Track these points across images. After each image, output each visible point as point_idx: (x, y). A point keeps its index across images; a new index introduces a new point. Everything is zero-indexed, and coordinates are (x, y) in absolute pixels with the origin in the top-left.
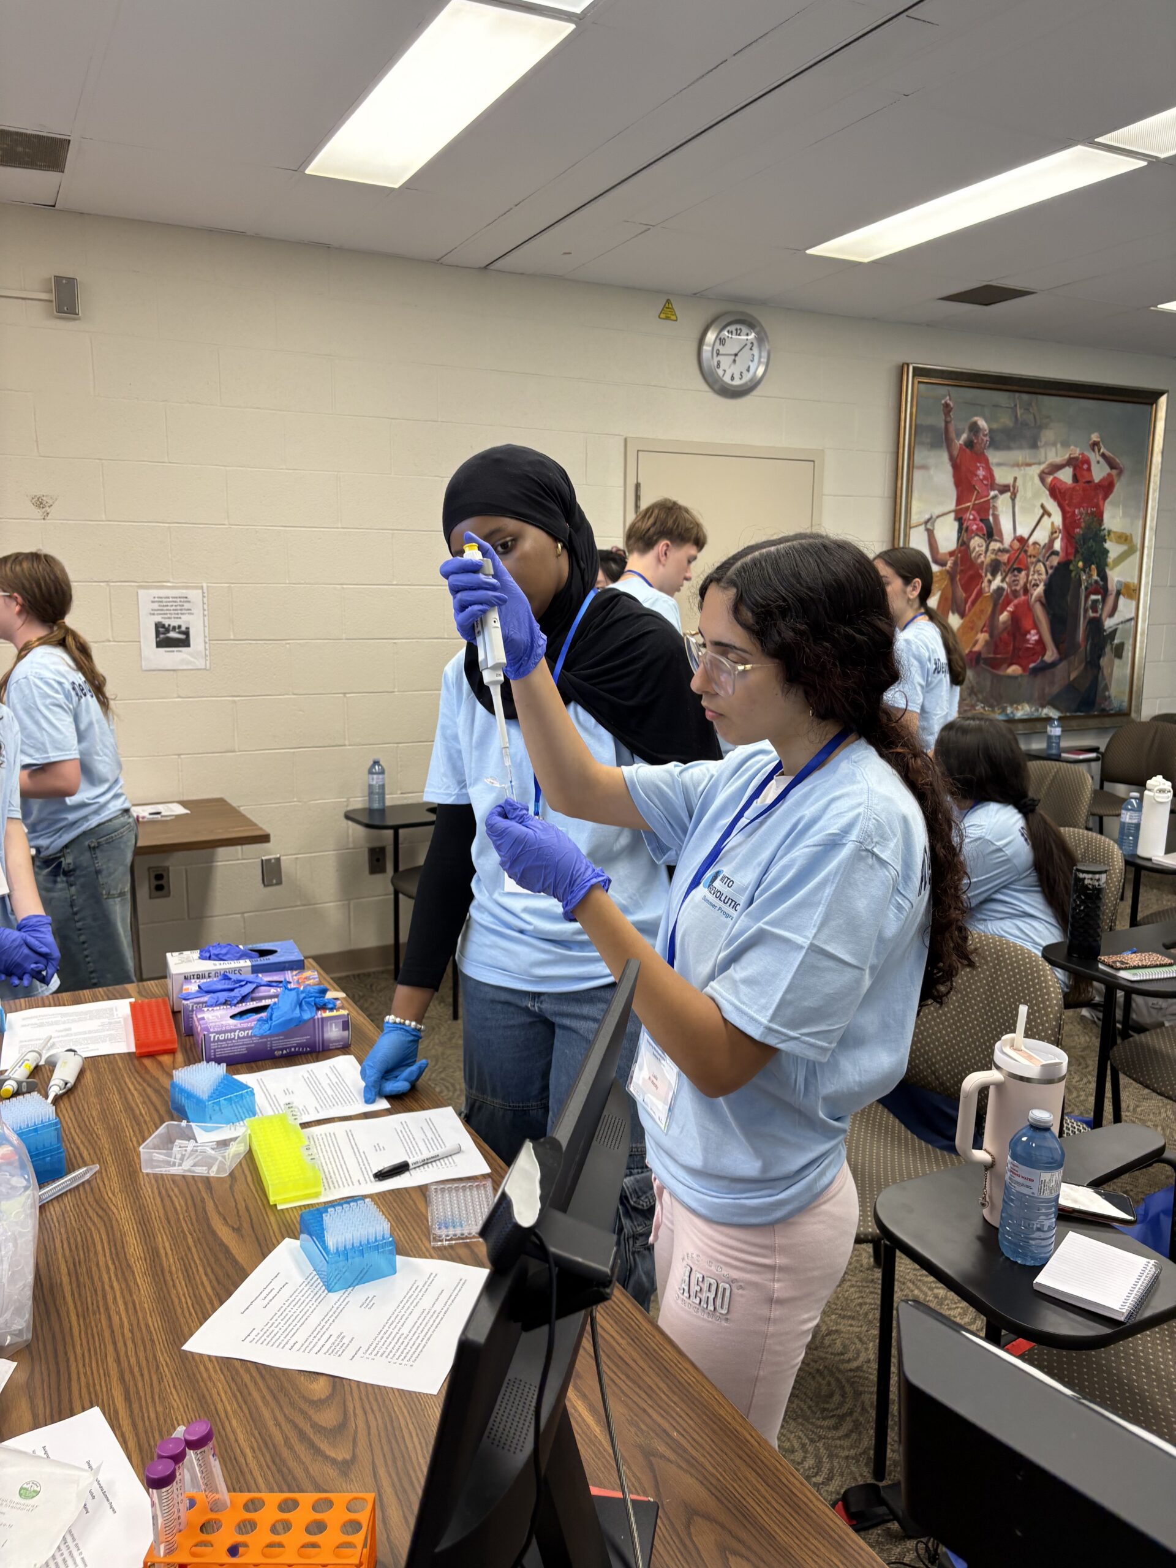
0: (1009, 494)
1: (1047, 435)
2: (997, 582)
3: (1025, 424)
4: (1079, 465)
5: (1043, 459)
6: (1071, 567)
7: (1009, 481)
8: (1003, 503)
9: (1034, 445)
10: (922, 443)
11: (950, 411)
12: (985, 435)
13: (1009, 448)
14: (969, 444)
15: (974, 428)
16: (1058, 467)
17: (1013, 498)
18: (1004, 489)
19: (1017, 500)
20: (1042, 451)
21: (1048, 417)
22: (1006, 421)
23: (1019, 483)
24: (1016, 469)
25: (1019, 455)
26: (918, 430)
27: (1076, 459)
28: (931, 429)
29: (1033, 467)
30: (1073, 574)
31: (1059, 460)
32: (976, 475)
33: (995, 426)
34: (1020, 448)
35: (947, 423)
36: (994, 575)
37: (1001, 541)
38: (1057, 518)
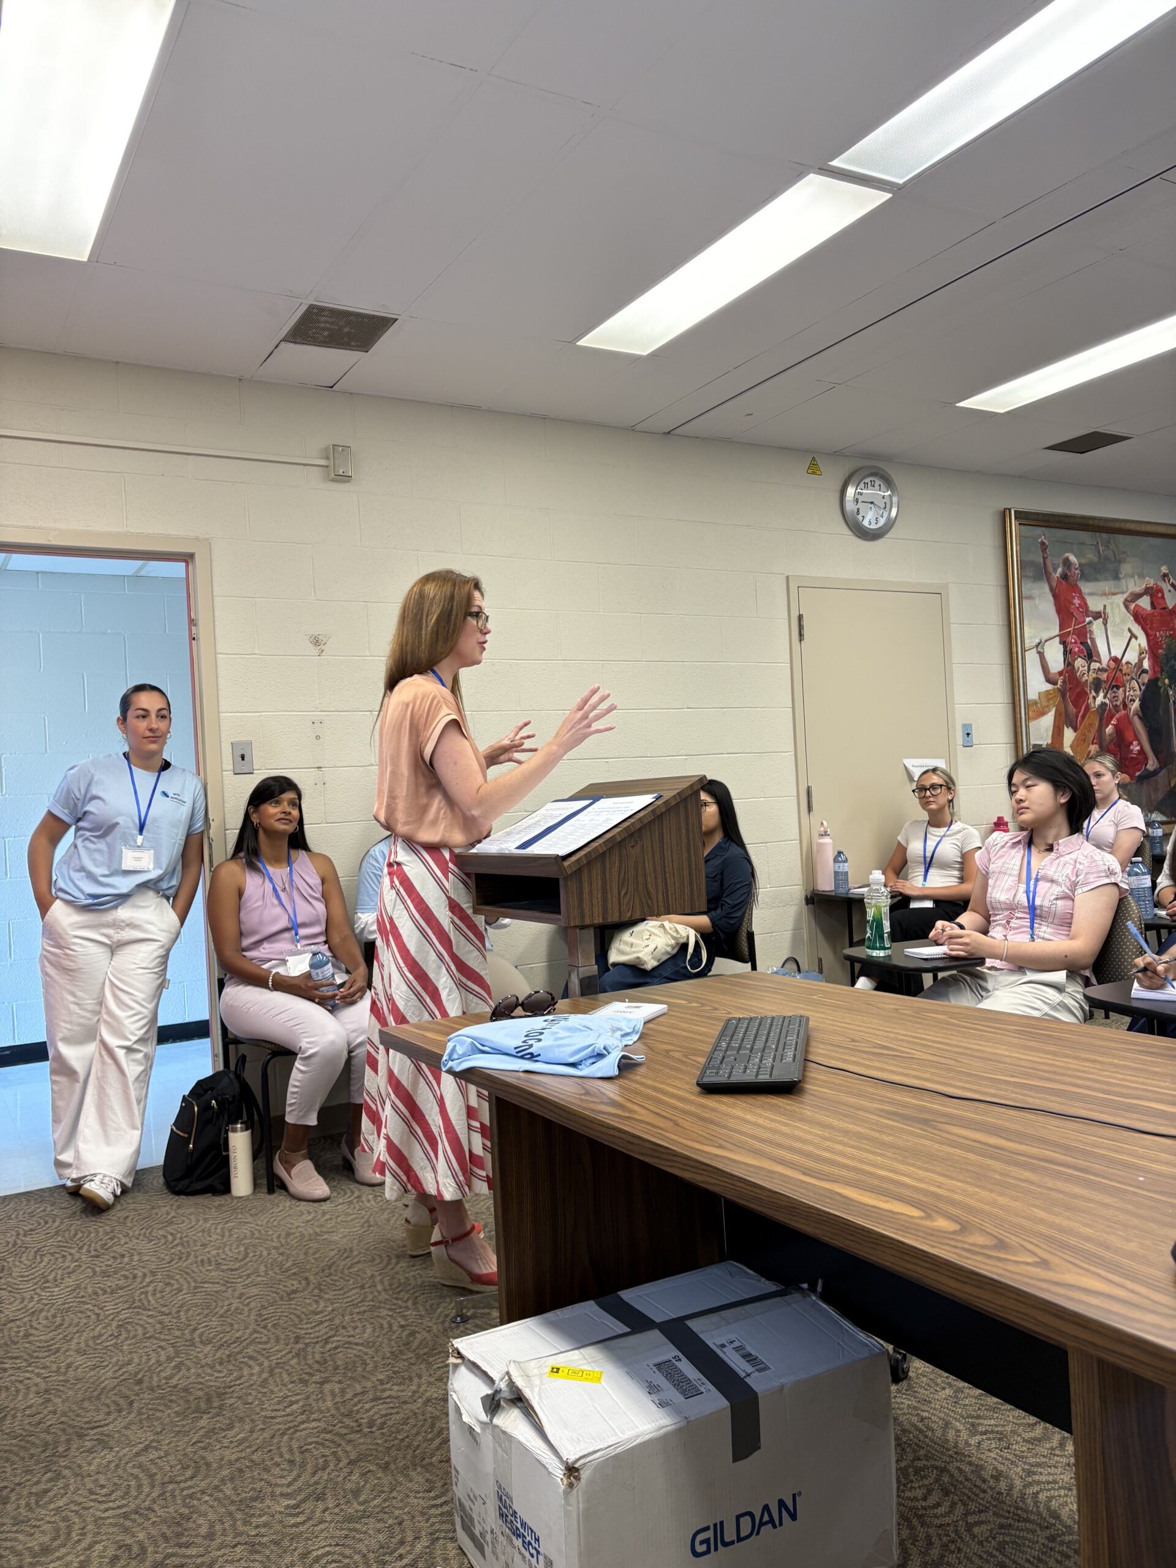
0: (1101, 620)
1: (1126, 568)
2: (1100, 699)
3: (1107, 559)
4: (1154, 593)
5: (1125, 590)
6: (1160, 684)
7: (1100, 608)
8: (1097, 627)
9: (1116, 577)
10: (1027, 577)
11: (1046, 549)
12: (1076, 569)
13: (1096, 580)
14: (1065, 577)
15: (1067, 563)
16: (1138, 596)
17: (1105, 623)
18: (1097, 616)
19: (1108, 625)
20: (1123, 582)
21: (1124, 553)
22: (1091, 556)
23: (1108, 610)
24: (1104, 598)
25: (1106, 586)
26: (1023, 565)
27: (1152, 588)
28: (1032, 564)
29: (1118, 596)
30: (1162, 690)
31: (1138, 589)
32: (1073, 604)
33: (1083, 561)
34: (1106, 580)
35: (1044, 558)
36: (1097, 692)
37: (1100, 662)
38: (1142, 640)
